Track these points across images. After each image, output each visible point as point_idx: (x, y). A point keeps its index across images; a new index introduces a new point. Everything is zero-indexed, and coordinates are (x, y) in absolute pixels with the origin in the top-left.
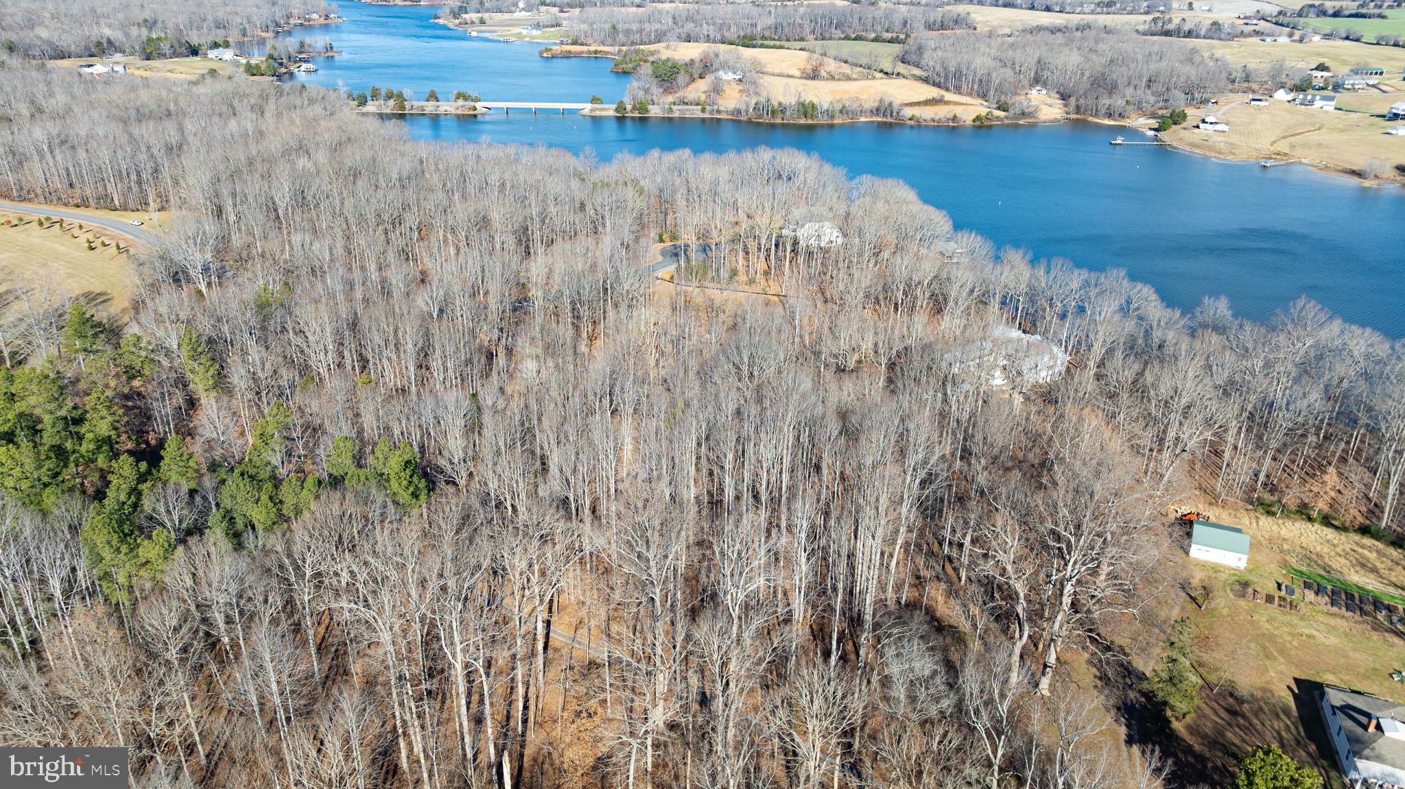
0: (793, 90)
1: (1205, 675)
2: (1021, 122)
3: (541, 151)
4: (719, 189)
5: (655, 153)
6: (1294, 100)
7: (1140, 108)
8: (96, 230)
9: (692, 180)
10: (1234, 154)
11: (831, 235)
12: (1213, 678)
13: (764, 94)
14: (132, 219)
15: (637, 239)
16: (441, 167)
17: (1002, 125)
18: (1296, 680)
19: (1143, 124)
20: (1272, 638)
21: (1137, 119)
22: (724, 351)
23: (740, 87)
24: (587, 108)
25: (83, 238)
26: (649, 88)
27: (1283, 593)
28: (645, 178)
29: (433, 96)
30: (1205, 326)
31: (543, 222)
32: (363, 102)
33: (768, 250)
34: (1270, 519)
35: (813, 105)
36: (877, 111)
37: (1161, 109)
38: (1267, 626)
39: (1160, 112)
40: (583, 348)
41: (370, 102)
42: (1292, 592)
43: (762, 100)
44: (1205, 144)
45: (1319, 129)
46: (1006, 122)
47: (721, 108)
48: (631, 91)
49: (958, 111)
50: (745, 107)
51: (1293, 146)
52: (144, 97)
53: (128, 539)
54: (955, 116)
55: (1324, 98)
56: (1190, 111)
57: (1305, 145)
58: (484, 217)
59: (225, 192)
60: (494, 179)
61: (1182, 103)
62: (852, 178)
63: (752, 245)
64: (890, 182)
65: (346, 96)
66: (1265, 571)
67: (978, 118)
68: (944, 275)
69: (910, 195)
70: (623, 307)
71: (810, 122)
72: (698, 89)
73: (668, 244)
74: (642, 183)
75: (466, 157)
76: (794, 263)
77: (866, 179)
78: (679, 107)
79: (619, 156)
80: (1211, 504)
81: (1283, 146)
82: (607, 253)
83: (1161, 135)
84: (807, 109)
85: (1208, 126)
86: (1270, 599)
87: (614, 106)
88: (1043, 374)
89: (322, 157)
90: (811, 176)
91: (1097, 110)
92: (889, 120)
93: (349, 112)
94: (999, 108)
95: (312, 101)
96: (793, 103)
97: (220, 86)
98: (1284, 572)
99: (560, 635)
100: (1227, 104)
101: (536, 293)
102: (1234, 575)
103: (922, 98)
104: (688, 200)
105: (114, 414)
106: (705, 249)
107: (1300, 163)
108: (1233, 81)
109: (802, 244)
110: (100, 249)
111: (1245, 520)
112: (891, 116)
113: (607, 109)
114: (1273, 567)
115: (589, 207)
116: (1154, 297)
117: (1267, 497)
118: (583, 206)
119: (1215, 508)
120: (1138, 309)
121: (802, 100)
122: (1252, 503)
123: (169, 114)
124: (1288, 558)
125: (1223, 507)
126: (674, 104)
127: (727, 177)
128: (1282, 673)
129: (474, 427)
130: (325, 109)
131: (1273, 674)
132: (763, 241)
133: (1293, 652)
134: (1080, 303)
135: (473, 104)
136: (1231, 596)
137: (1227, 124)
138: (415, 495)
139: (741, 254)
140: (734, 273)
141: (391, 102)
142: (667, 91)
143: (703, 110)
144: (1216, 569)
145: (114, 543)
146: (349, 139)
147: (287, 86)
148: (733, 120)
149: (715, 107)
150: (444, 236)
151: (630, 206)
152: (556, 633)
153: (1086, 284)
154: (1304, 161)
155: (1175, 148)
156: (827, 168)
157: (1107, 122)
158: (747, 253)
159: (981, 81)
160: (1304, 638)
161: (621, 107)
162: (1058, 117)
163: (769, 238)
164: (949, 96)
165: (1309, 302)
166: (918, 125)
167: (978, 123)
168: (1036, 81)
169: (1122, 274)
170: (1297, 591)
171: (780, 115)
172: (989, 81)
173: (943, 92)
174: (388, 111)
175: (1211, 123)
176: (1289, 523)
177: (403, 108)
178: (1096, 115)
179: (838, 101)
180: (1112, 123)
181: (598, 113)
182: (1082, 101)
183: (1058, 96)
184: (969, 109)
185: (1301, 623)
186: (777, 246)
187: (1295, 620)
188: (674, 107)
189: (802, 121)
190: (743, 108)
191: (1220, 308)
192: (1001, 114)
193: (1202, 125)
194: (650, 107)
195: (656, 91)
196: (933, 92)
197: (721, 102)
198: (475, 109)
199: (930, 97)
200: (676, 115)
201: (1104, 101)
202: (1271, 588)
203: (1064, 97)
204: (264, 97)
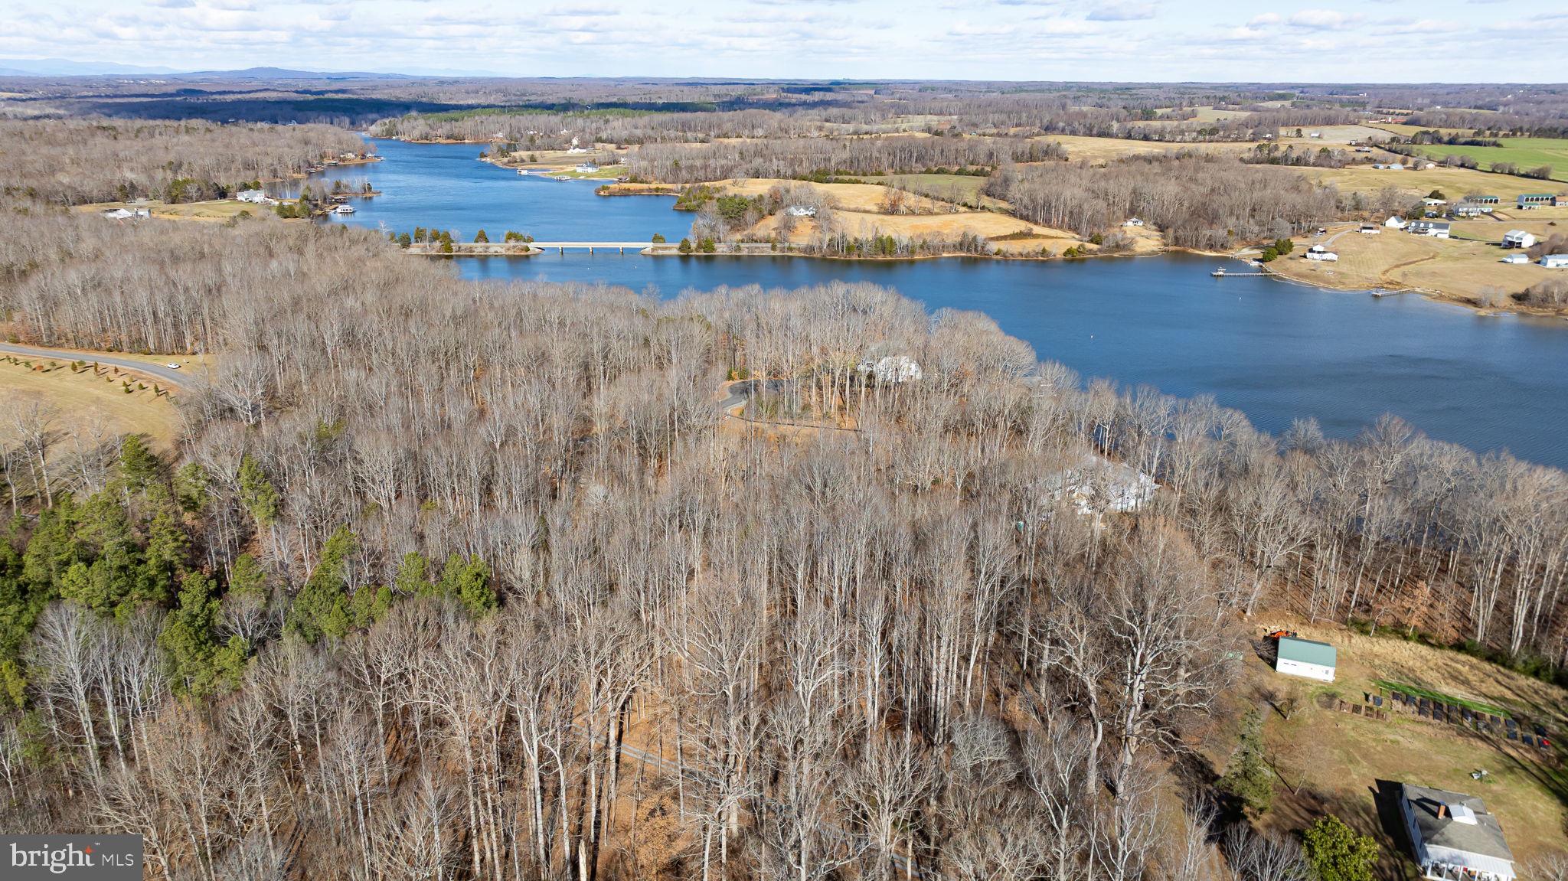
0: (869, 225)
1: (1287, 779)
2: (1116, 255)
3: (601, 289)
4: (791, 324)
5: (723, 290)
6: (1407, 228)
7: (1244, 240)
8: (131, 374)
9: (762, 316)
10: (1343, 283)
11: (910, 370)
12: (1294, 782)
13: (839, 230)
14: (171, 363)
15: (705, 373)
16: (496, 304)
17: (1096, 258)
18: (1378, 782)
19: (1247, 254)
20: (1356, 744)
21: (1240, 250)
22: (796, 475)
23: (814, 224)
24: (648, 247)
25: (119, 382)
26: (715, 226)
27: (1371, 703)
28: (711, 313)
29: (482, 237)
30: (1293, 449)
31: (606, 357)
32: (406, 243)
33: (843, 387)
34: (1363, 638)
35: (891, 240)
36: (961, 246)
37: (1265, 238)
38: (1352, 733)
39: (1265, 242)
40: (650, 482)
41: (413, 244)
42: (1380, 703)
43: (837, 236)
44: (1313, 273)
45: (1433, 257)
46: (1100, 255)
47: (793, 245)
48: (696, 229)
49: (1047, 244)
50: (818, 244)
51: (1404, 275)
52: (176, 239)
53: (203, 647)
54: (1044, 250)
55: (1437, 226)
56: (1296, 241)
57: (1418, 274)
58: (543, 354)
59: (270, 330)
60: (554, 316)
61: (1288, 232)
62: (931, 313)
63: (826, 379)
64: (970, 315)
65: (389, 237)
66: (1354, 684)
67: (1069, 251)
68: (1024, 404)
69: (993, 327)
70: (691, 439)
71: (889, 258)
72: (768, 226)
73: (737, 381)
74: (709, 319)
75: (522, 296)
76: (870, 398)
77: (946, 312)
78: (747, 245)
79: (685, 292)
80: (1302, 624)
81: (1395, 275)
82: (674, 385)
83: (1266, 265)
84: (885, 245)
85: (1316, 256)
86: (1356, 709)
87: (678, 245)
88: (1133, 503)
89: (370, 297)
90: (887, 311)
91: (1197, 241)
92: (974, 255)
93: (394, 252)
94: (1091, 241)
95: (353, 242)
96: (870, 239)
97: (254, 227)
98: (1373, 684)
99: (631, 751)
100: (1337, 232)
101: (600, 428)
102: (1321, 688)
103: (1009, 232)
104: (758, 337)
105: (176, 540)
106: (776, 385)
107: (1414, 292)
108: (1343, 210)
109: (879, 379)
110: (138, 392)
111: (1338, 638)
112: (976, 250)
113: (670, 248)
114: (1363, 680)
115: (653, 342)
116: (1245, 423)
117: (1363, 617)
118: (647, 341)
119: (1307, 627)
120: (1229, 435)
121: (879, 235)
122: (1345, 623)
123: (202, 255)
124: (1378, 672)
125: (1315, 627)
126: (742, 241)
127: (800, 311)
128: (1364, 775)
129: (542, 546)
130: (367, 249)
131: (1355, 777)
132: (837, 375)
133: (1377, 757)
134: (1169, 431)
135: (525, 244)
136: (1317, 706)
137: (1336, 253)
138: (487, 605)
139: (814, 390)
140: (806, 407)
141: (437, 244)
142: (735, 228)
143: (774, 248)
144: (1303, 682)
145: (191, 649)
146: (397, 279)
147: (327, 226)
148: (805, 258)
149: (787, 245)
150: (502, 372)
151: (697, 340)
152: (627, 749)
153: (1175, 411)
154: (1417, 290)
155: (1281, 279)
156: (905, 302)
157: (1208, 253)
158: (820, 388)
159: (1071, 213)
160: (1389, 743)
161: (685, 246)
162: (1156, 249)
163: (844, 370)
164: (1037, 230)
165: (1393, 419)
166: (1005, 260)
167: (1069, 257)
168: (1133, 212)
169: (1211, 399)
170: (1385, 701)
171: (857, 252)
172: (1081, 213)
173: (1031, 225)
174: (434, 253)
175: (1319, 252)
176: (1382, 641)
177: (450, 249)
178: (1197, 247)
179: (919, 236)
180: (1214, 254)
181: (660, 252)
182: (1180, 232)
183: (1154, 227)
184: (1060, 242)
185: (1387, 730)
186: (852, 379)
187: (1381, 728)
188: (742, 245)
189: (880, 258)
190: (816, 244)
191: (1310, 429)
192: (1094, 247)
193: (1309, 255)
194: (716, 245)
195: (723, 228)
196: (1020, 226)
197: (792, 238)
198: (528, 249)
199: (1017, 231)
200: (745, 253)
201: (1204, 232)
202: (1359, 698)
203: (1162, 228)
204: (303, 238)
